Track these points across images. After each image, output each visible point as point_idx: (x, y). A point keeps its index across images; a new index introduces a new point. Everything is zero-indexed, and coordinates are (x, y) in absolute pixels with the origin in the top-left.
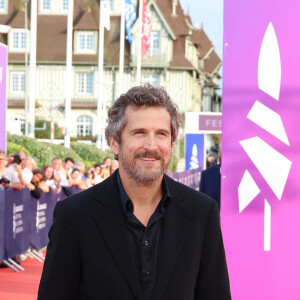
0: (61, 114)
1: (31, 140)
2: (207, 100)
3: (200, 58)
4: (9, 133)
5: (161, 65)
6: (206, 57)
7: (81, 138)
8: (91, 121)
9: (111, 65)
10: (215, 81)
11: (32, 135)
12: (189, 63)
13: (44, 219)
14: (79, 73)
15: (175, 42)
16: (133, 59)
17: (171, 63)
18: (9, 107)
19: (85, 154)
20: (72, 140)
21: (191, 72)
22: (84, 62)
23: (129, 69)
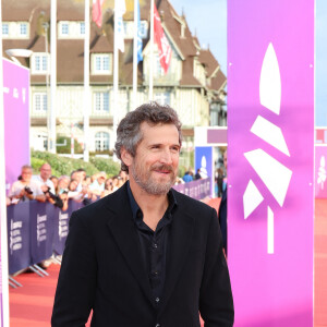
0: (80, 131)
1: (53, 155)
2: (215, 115)
3: (207, 77)
4: (32, 149)
5: (172, 84)
6: (213, 75)
7: (99, 152)
8: (108, 137)
9: (125, 85)
10: (222, 97)
11: (53, 151)
12: (197, 82)
13: (66, 228)
14: (96, 92)
15: (184, 62)
16: (146, 78)
17: (180, 82)
18: (33, 125)
19: (101, 167)
20: (91, 154)
21: (199, 90)
22: (100, 82)
23: (142, 88)
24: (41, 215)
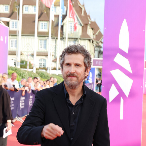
0: (32, 58)
1: (18, 69)
2: (97, 53)
3: (94, 34)
4: (9, 66)
5: (76, 37)
6: (97, 34)
8: (45, 61)
9: (54, 36)
10: (100, 44)
11: (19, 67)
12: (89, 37)
13: (23, 104)
14: (40, 40)
15: (83, 27)
16: (64, 34)
17: (81, 36)
18: (9, 54)
19: (42, 76)
20: (37, 69)
21: (90, 40)
22: (42, 35)
23: (62, 38)
24: (12, 97)
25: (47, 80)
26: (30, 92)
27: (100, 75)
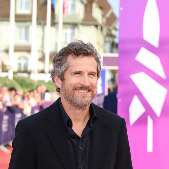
2: (108, 46)
3: (103, 16)
6: (108, 15)
7: (20, 71)
8: (26, 59)
12: (94, 20)
15: (86, 6)
16: (56, 17)
17: (83, 20)
20: (15, 73)
21: (96, 26)
25: (29, 89)
26: (5, 110)
27: (113, 80)
